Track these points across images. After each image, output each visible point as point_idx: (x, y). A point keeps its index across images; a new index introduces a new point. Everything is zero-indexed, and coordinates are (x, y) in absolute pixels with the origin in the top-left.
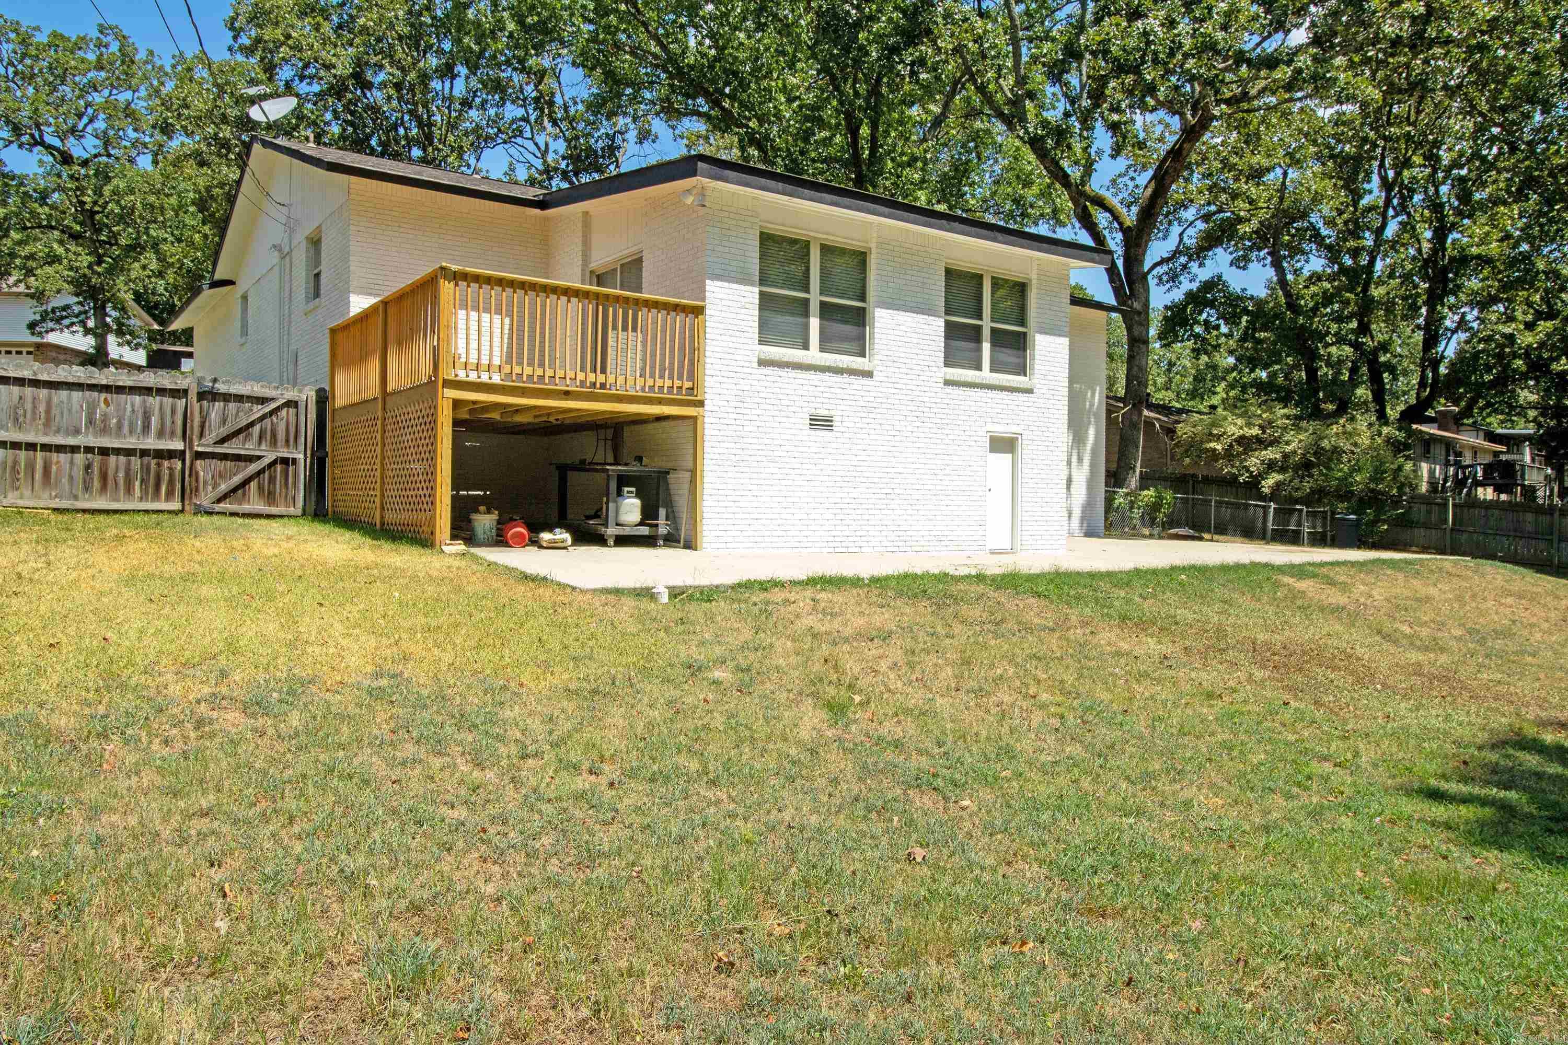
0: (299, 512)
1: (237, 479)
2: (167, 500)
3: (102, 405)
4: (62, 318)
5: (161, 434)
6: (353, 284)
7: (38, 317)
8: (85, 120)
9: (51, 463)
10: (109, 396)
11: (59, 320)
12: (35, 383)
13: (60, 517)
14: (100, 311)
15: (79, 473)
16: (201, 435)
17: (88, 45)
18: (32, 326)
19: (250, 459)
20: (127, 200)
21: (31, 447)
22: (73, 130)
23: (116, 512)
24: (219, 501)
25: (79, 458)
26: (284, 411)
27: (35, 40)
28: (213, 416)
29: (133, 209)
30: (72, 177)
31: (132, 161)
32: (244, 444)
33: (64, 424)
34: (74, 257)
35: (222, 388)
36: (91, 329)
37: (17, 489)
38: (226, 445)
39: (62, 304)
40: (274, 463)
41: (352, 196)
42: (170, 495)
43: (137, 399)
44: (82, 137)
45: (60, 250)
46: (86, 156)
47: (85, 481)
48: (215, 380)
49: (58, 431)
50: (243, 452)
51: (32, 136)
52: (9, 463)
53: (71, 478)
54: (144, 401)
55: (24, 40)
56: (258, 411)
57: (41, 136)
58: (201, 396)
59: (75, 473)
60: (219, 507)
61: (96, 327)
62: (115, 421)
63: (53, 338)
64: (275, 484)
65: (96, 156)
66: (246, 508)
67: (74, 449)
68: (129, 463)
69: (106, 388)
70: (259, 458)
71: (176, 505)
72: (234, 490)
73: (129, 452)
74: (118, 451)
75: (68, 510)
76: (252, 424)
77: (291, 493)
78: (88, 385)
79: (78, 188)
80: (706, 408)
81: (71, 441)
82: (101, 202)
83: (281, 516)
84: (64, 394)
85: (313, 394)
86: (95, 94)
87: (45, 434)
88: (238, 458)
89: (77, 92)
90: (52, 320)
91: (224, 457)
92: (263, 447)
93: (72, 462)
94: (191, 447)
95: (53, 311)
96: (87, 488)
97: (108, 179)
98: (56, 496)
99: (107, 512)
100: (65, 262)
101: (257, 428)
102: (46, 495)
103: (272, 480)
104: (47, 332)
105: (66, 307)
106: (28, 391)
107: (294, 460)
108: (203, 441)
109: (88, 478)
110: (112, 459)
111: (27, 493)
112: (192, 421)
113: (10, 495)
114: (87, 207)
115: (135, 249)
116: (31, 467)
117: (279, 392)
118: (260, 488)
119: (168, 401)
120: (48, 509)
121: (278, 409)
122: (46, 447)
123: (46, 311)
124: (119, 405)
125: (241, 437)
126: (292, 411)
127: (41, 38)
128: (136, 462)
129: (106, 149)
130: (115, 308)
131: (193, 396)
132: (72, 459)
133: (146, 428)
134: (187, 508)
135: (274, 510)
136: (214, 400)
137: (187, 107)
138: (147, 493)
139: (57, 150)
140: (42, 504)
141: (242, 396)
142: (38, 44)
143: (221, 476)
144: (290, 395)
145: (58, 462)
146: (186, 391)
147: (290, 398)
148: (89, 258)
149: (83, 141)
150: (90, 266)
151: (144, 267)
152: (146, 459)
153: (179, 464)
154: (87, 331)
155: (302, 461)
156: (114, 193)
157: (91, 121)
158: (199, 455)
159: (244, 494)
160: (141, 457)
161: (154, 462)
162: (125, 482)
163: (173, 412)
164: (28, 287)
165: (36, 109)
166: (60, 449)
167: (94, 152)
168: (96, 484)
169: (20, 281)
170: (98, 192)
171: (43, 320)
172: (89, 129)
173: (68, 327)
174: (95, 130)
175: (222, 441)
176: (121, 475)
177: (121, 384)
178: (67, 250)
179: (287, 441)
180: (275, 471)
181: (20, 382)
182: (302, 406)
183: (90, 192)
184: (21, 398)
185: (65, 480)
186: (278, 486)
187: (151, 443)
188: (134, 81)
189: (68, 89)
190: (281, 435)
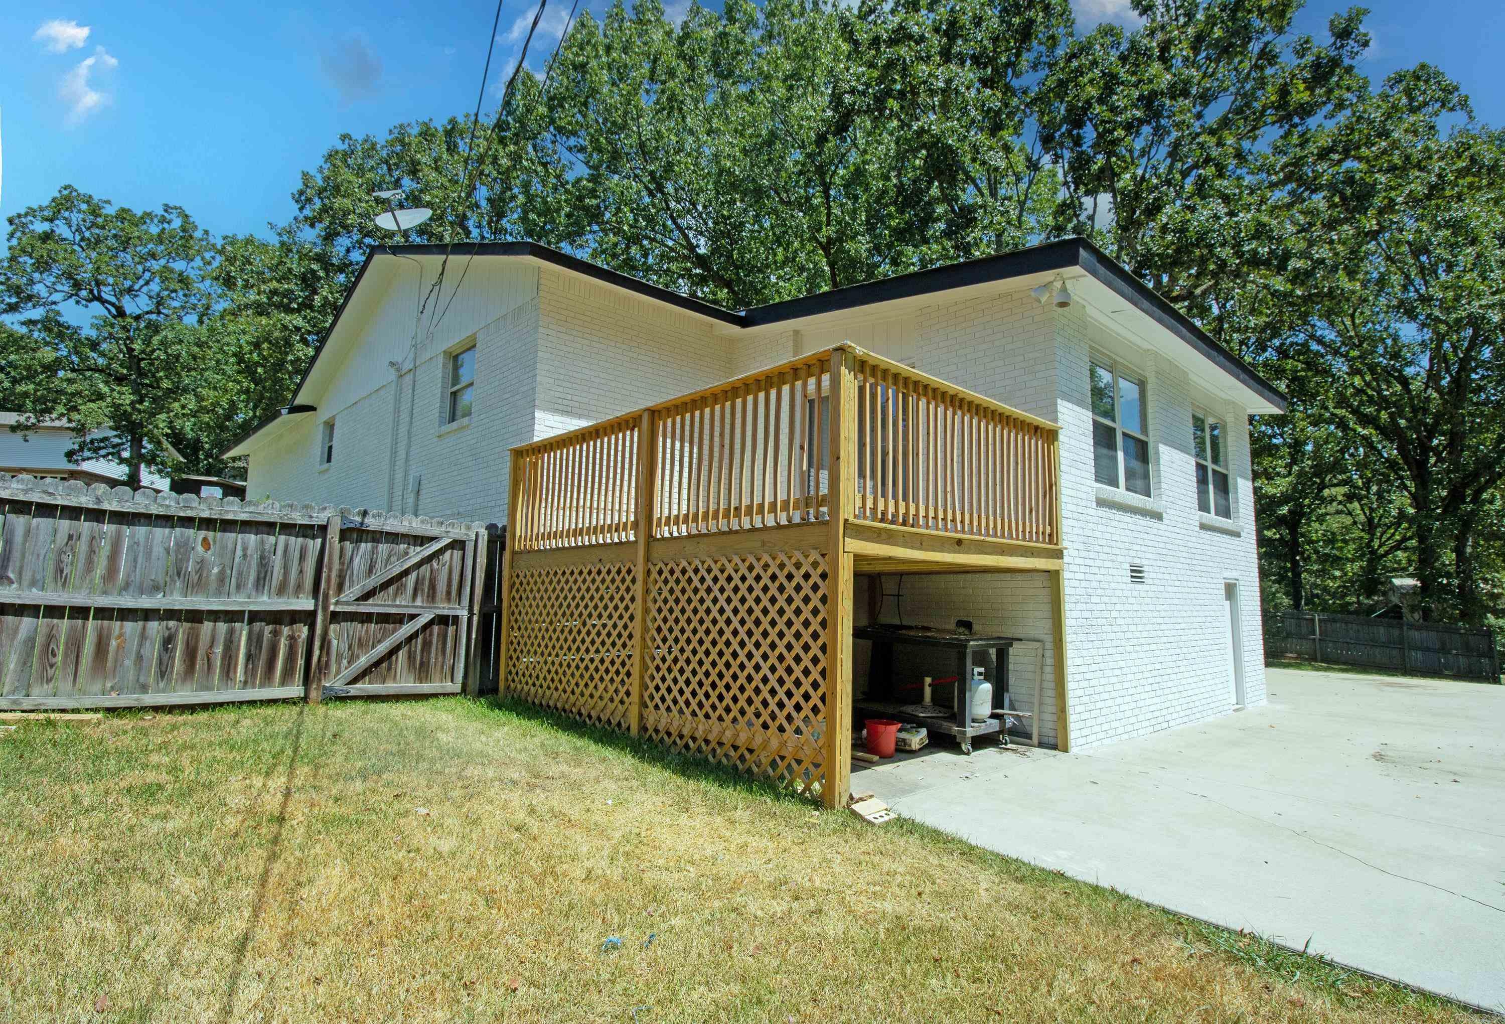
0: (457, 688)
1: (382, 648)
2: (283, 683)
3: (200, 549)
4: (100, 448)
5: (282, 590)
6: (540, 396)
7: (76, 447)
8: (141, 282)
9: (109, 638)
10: (210, 534)
11: (96, 450)
12: (97, 515)
13: (117, 722)
14: (137, 443)
15: (152, 651)
16: (340, 588)
17: (152, 220)
18: (70, 455)
19: (399, 619)
20: (174, 349)
21: (80, 612)
22: (130, 290)
23: (205, 707)
24: (355, 681)
25: (154, 626)
26: (448, 554)
27: (104, 211)
28: (356, 561)
29: (177, 357)
30: (124, 328)
31: (180, 318)
32: (394, 600)
33: (137, 577)
34: (117, 396)
35: (372, 523)
36: (126, 459)
37: (49, 681)
38: (370, 601)
39: (101, 436)
40: (431, 623)
41: (541, 293)
42: (287, 677)
43: (252, 539)
44: (136, 296)
45: (105, 389)
46: (138, 312)
47: (161, 662)
48: (365, 514)
49: (126, 586)
50: (393, 611)
51: (91, 291)
52: (40, 640)
53: (139, 658)
54: (262, 542)
55: (94, 211)
56: (417, 554)
57: (99, 292)
58: (344, 535)
59: (146, 651)
60: (355, 689)
61: (131, 457)
62: (216, 570)
63: (87, 466)
64: (429, 653)
65: (147, 313)
66: (390, 687)
67: (147, 615)
68: (231, 633)
69: (208, 524)
70: (413, 617)
71: (295, 690)
72: (377, 664)
73: (232, 616)
74: (215, 616)
75: (130, 709)
76: (406, 573)
77: (449, 661)
78: (180, 518)
79: (128, 338)
80: (1066, 559)
81: (146, 602)
82: (148, 350)
83: (435, 696)
84: (141, 531)
85: (484, 534)
86: (153, 262)
87: (105, 593)
88: (384, 618)
89: (137, 259)
90: (89, 450)
91: (366, 618)
92: (419, 602)
93: (143, 636)
94: (325, 608)
95: (92, 442)
96: (163, 672)
97: (157, 331)
98: (112, 688)
99: (192, 708)
100: (109, 399)
101: (413, 576)
102: (97, 687)
103: (427, 645)
104: (84, 460)
105: (106, 439)
106: (85, 526)
107: (456, 619)
108: (343, 597)
109: (165, 658)
110: (207, 626)
111: (66, 685)
112: (330, 570)
113: (36, 691)
114: (136, 353)
115: (176, 391)
116: (75, 645)
117: (443, 529)
118: (411, 657)
119: (296, 542)
120: (96, 710)
121: (441, 551)
122: (103, 613)
123: (84, 442)
124: (224, 547)
125: (391, 590)
126: (457, 554)
127: (110, 210)
128: (243, 632)
129: (157, 307)
130: (150, 442)
131: (333, 534)
132: (144, 628)
133: (261, 582)
134: (313, 694)
135: (425, 687)
136: (359, 540)
137: (250, 264)
138: (254, 676)
139: (113, 305)
140: (88, 702)
141: (397, 535)
142: (106, 216)
143: (360, 645)
144: (457, 532)
145: (121, 635)
146: (323, 529)
147: (458, 537)
148: (132, 397)
149: (137, 299)
150: (132, 403)
151: (183, 407)
152: (257, 626)
153: (305, 630)
154: (122, 461)
155: (465, 619)
156: (162, 343)
157: (147, 283)
158: (336, 617)
159: (389, 668)
160: (250, 622)
161: (268, 629)
162: (223, 659)
163: (302, 557)
164: (70, 421)
165: (99, 268)
166: (125, 614)
167: (147, 309)
168: (178, 663)
169: (62, 415)
170: (147, 342)
171: (81, 449)
172: (145, 289)
173: (104, 457)
174: (150, 291)
175: (366, 596)
176: (219, 650)
177: (230, 517)
178: (113, 390)
179: (449, 593)
180: (431, 635)
181: (74, 513)
182: (470, 547)
183: (139, 341)
184: (70, 537)
185: (128, 663)
186: (433, 655)
187: (266, 602)
188: (191, 252)
189: (129, 257)
190: (441, 587)
